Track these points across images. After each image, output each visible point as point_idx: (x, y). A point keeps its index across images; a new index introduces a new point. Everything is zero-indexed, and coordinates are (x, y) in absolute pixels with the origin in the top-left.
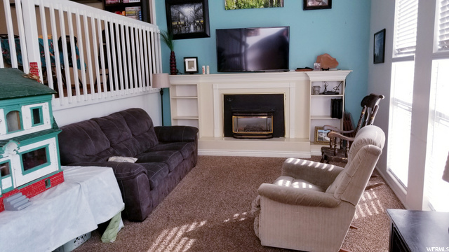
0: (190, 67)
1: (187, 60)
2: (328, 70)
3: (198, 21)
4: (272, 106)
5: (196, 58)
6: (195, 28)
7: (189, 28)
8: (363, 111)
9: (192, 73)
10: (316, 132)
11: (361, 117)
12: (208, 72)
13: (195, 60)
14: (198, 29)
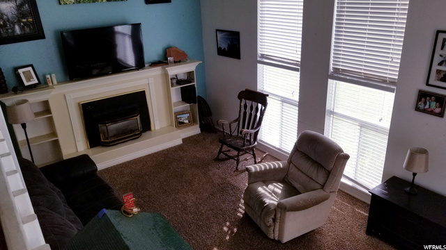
0: (28, 80)
1: (20, 71)
2: (180, 62)
3: (24, 20)
4: (135, 104)
5: (31, 66)
6: (22, 28)
7: (13, 29)
8: (241, 103)
9: (33, 87)
10: (176, 118)
11: (240, 108)
12: (55, 82)
13: (30, 69)
14: (27, 30)
